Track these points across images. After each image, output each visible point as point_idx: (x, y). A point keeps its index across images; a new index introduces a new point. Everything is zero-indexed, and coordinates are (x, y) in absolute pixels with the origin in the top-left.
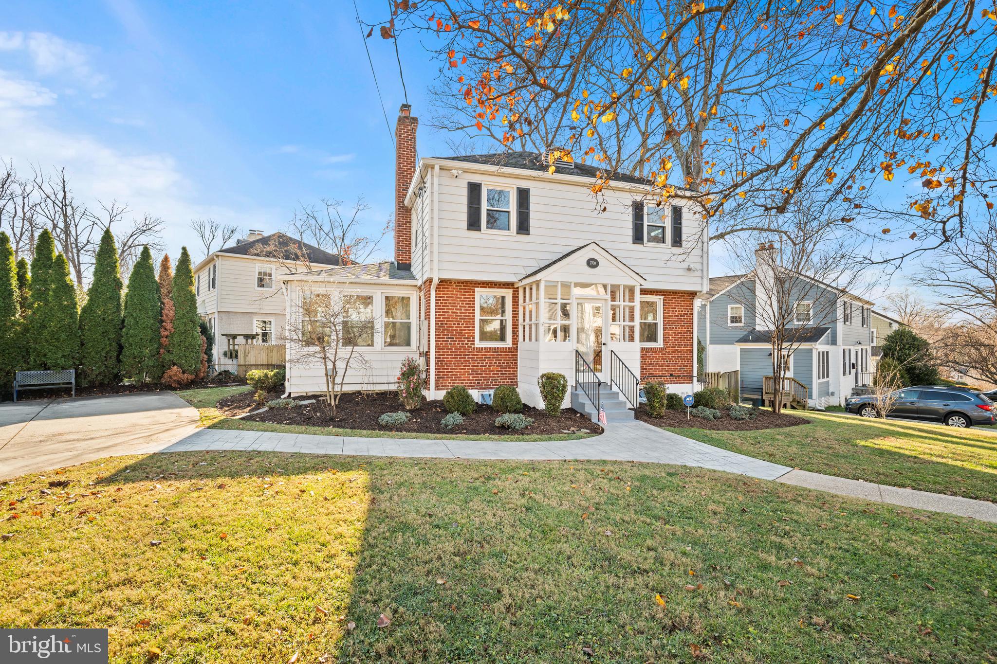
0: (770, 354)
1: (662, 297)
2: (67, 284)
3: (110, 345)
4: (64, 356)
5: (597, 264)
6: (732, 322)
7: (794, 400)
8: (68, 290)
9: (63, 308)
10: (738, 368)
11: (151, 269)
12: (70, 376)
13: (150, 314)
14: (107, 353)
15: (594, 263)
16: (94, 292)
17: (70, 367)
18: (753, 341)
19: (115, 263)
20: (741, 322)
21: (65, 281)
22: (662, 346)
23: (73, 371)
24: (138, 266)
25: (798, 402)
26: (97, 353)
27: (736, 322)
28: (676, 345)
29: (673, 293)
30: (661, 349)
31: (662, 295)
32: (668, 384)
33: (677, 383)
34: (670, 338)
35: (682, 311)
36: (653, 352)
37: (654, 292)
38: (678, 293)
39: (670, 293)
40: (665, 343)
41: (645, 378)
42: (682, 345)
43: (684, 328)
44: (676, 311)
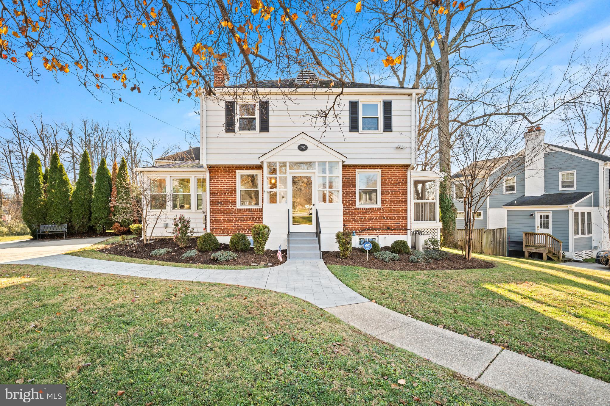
0: (532, 215)
1: (380, 170)
2: (64, 180)
3: (85, 211)
4: (61, 217)
5: (306, 148)
6: (507, 190)
7: (550, 252)
8: (65, 183)
9: (61, 192)
10: (506, 226)
11: (106, 170)
12: (64, 228)
13: (104, 194)
14: (83, 216)
15: (304, 147)
16: (79, 184)
17: (64, 223)
18: (517, 205)
19: (89, 168)
20: (514, 190)
21: (62, 178)
22: (380, 207)
23: (66, 225)
24: (99, 169)
25: (554, 254)
26: (78, 215)
27: (510, 190)
28: (392, 206)
29: (389, 167)
30: (379, 209)
31: (380, 169)
32: (385, 235)
33: (394, 234)
34: (387, 201)
35: (398, 180)
36: (372, 211)
37: (373, 167)
38: (394, 167)
39: (386, 167)
40: (383, 204)
41: (365, 230)
42: (398, 206)
43: (400, 193)
44: (392, 180)
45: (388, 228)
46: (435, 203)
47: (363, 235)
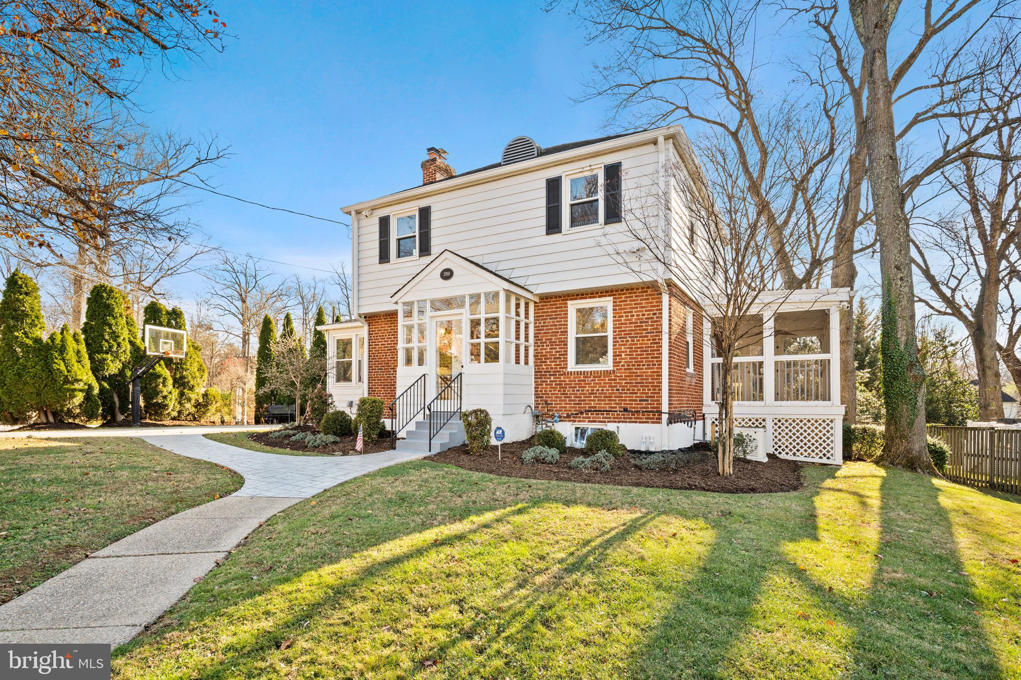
1: (611, 298)
5: (452, 274)
15: (449, 274)
22: (611, 368)
28: (633, 365)
29: (627, 290)
30: (607, 373)
31: (610, 296)
32: (619, 422)
33: (636, 422)
34: (623, 356)
35: (644, 315)
36: (595, 377)
37: (597, 293)
38: (637, 289)
39: (622, 290)
40: (616, 363)
41: (582, 413)
42: (644, 365)
43: (648, 340)
44: (633, 316)
45: (626, 410)
46: (829, 361)
47: (579, 421)
